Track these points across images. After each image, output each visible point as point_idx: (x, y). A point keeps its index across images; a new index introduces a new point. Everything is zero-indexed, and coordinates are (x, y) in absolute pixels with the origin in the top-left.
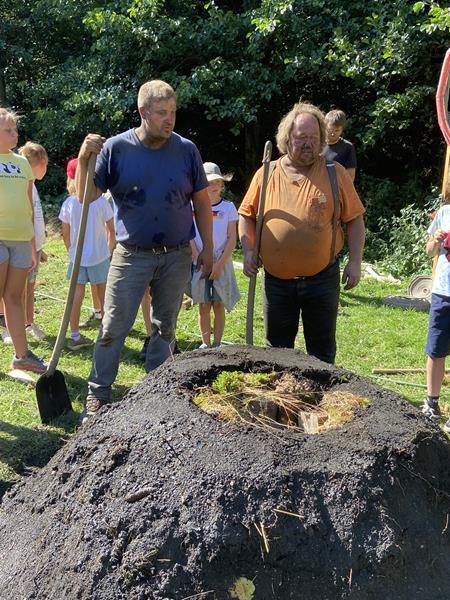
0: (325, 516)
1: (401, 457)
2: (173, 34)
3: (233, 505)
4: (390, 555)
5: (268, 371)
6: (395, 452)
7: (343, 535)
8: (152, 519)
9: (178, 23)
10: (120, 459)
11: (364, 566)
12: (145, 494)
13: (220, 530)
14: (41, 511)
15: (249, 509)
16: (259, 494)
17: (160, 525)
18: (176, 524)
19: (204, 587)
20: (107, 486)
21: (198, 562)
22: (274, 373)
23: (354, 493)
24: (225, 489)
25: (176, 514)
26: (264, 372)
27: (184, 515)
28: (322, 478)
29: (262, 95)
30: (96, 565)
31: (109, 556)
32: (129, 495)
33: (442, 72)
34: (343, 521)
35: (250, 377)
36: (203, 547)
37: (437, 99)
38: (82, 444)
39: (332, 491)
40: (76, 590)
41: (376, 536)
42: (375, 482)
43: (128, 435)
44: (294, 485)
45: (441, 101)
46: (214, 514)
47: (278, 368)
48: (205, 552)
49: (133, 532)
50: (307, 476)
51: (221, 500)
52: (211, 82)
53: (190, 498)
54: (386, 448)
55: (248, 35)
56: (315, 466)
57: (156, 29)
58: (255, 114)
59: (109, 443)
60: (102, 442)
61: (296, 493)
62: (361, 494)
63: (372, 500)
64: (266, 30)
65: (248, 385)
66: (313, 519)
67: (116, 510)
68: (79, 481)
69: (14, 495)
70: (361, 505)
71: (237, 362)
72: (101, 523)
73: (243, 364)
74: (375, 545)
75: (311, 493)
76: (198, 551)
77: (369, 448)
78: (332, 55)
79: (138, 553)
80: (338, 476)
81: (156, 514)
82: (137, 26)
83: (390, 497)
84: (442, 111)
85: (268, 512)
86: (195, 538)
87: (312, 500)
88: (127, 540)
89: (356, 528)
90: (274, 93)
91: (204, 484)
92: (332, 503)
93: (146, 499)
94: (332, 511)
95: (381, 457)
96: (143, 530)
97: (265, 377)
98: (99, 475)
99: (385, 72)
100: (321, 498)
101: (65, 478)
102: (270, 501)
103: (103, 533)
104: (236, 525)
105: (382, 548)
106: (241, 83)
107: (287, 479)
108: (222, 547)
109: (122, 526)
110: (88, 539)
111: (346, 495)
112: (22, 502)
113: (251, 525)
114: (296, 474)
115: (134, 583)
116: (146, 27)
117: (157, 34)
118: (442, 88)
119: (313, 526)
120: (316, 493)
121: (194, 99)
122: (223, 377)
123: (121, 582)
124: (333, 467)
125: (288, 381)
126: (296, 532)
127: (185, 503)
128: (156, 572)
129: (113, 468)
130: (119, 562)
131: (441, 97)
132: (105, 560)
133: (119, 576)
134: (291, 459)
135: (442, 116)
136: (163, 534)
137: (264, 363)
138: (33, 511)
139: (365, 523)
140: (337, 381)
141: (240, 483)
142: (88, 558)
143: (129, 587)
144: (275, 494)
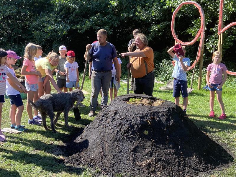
0: (160, 119)
1: (173, 109)
2: (82, 6)
3: (142, 117)
4: (173, 125)
5: (140, 98)
6: (172, 108)
7: (164, 122)
8: (126, 122)
9: (84, 3)
10: (116, 113)
11: (168, 127)
12: (124, 118)
13: (140, 122)
14: (97, 127)
15: (145, 118)
16: (147, 115)
17: (128, 123)
18: (131, 122)
19: (138, 133)
20: (115, 118)
21: (137, 128)
22: (142, 99)
23: (165, 114)
24: (140, 115)
25: (131, 120)
26: (139, 98)
27: (133, 120)
28: (158, 112)
29: (114, 25)
30: (116, 132)
31: (118, 130)
32: (120, 119)
33: (172, 19)
34: (163, 120)
35: (136, 99)
36: (137, 125)
37: (171, 27)
38: (105, 113)
39: (161, 115)
40: (112, 137)
41: (170, 122)
42: (169, 113)
43: (115, 109)
44: (153, 114)
45: (172, 27)
46: (139, 120)
47: (142, 98)
48: (138, 126)
49: (123, 125)
50: (156, 112)
51: (140, 117)
52: (97, 21)
53: (134, 117)
54: (170, 107)
55: (108, 6)
56: (157, 111)
57: (77, 5)
58: (112, 31)
59: (112, 112)
60: (110, 111)
61: (154, 115)
62: (166, 115)
63: (168, 116)
64: (115, 5)
65: (137, 101)
66: (158, 119)
67: (117, 122)
68: (106, 120)
69: (87, 127)
70: (167, 117)
71: (133, 96)
72: (114, 125)
73: (134, 97)
74: (170, 123)
75: (157, 115)
76: (137, 126)
77: (167, 107)
78: (137, 13)
79: (124, 128)
80: (162, 112)
81: (127, 121)
82: (70, 3)
83: (172, 115)
84: (173, 30)
85: (149, 118)
86: (135, 124)
87: (157, 116)
88: (121, 127)
89: (166, 121)
90: (117, 24)
91: (136, 115)
92: (161, 117)
93: (124, 119)
94: (161, 118)
95: (169, 108)
96: (125, 124)
97: (140, 99)
98: (112, 117)
99: (154, 18)
100: (159, 116)
101: (102, 120)
102: (149, 117)
103: (116, 127)
104: (143, 121)
105: (171, 124)
106: (107, 21)
107: (152, 113)
108: (141, 125)
109: (120, 124)
110: (113, 128)
111: (163, 115)
112: (90, 128)
113: (146, 121)
114: (153, 112)
115: (124, 133)
116: (73, 4)
117: (77, 6)
118: (172, 24)
119: (158, 121)
120: (158, 115)
121: (91, 27)
122: (131, 99)
123: (122, 134)
124: (160, 111)
125: (145, 100)
126: (155, 122)
127: (133, 118)
128: (129, 131)
129: (115, 115)
130: (120, 130)
131: (172, 26)
132: (118, 131)
133: (121, 133)
134: (152, 110)
135: (173, 32)
136: (129, 124)
137: (139, 97)
138: (95, 128)
139: (168, 120)
140: (156, 99)
141: (143, 114)
142: (114, 131)
143: (123, 135)
144: (150, 115)
